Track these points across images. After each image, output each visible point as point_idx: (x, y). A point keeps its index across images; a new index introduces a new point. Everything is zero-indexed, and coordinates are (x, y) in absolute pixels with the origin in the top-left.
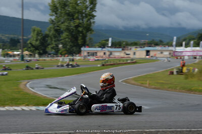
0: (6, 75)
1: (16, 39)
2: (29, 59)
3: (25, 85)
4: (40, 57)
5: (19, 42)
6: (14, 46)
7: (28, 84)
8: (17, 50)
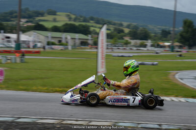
0: (156, 65)
1: (167, 30)
2: (179, 50)
3: (174, 75)
4: (190, 49)
5: (170, 34)
6: (165, 37)
7: (178, 74)
8: (167, 41)
